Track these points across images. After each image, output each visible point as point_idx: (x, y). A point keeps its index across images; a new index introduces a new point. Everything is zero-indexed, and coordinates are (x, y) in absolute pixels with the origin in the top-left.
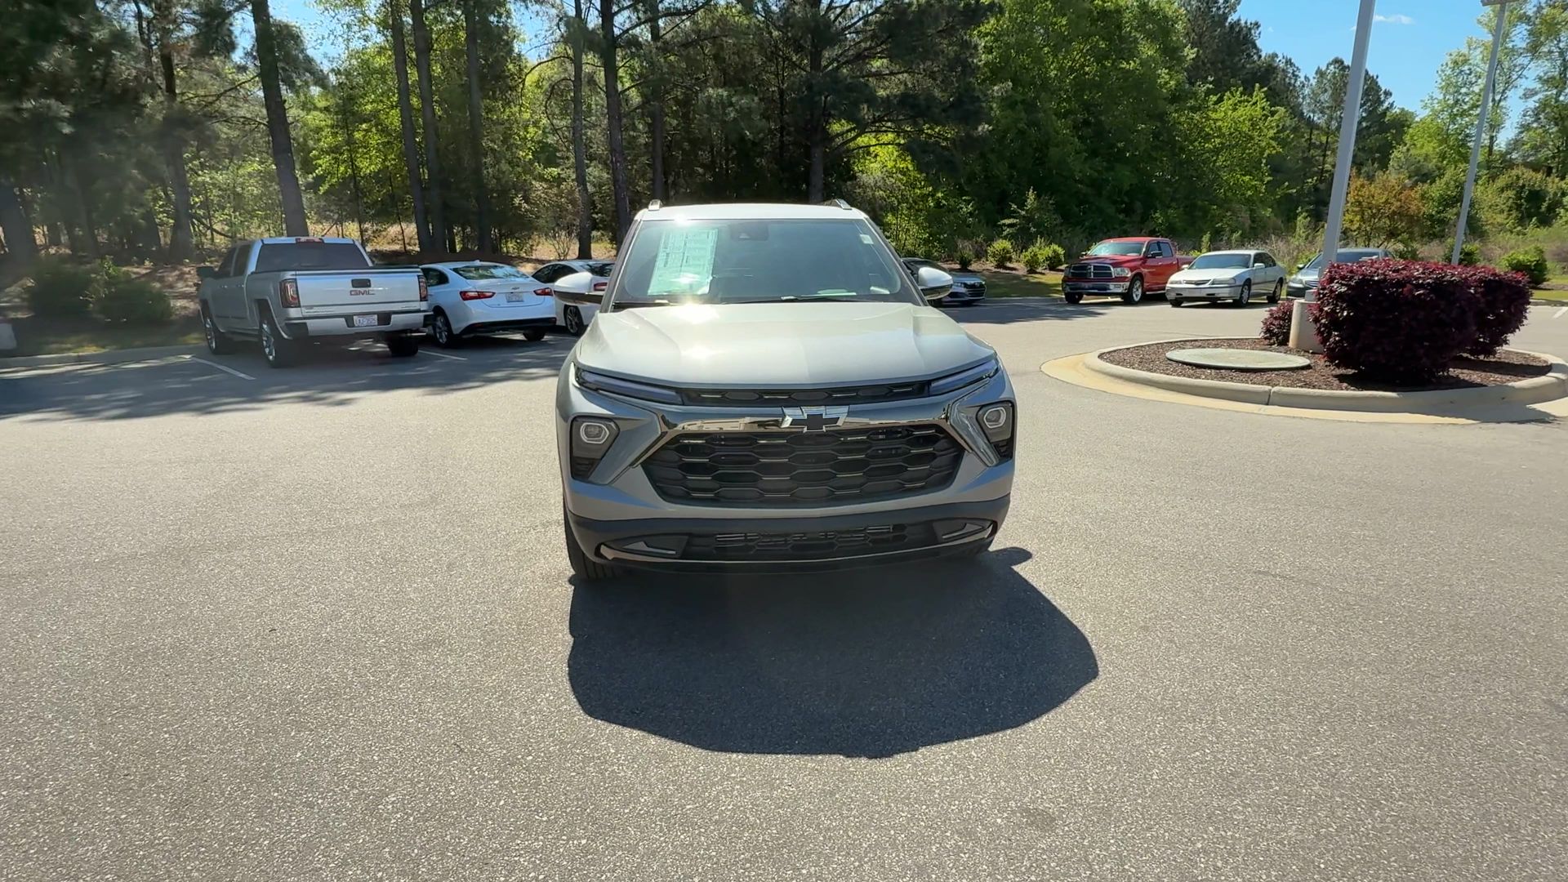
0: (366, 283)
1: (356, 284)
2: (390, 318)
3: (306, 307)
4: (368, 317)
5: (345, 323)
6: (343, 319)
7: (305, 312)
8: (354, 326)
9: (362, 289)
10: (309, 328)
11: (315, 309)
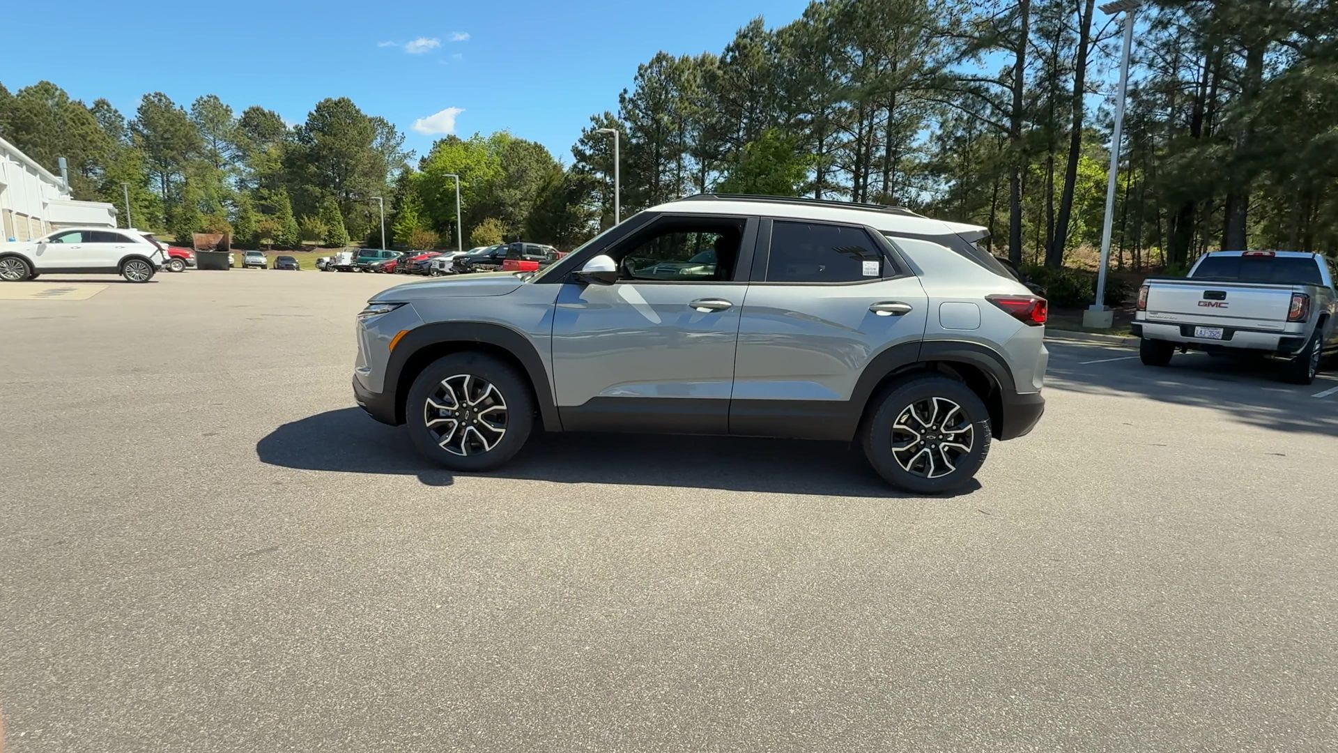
0: (1221, 296)
1: (1209, 295)
2: (1232, 334)
3: (1151, 311)
4: (1211, 329)
5: (1179, 332)
6: (1178, 327)
7: (1149, 316)
8: (1193, 336)
9: (1213, 301)
10: (1144, 331)
11: (1159, 314)
